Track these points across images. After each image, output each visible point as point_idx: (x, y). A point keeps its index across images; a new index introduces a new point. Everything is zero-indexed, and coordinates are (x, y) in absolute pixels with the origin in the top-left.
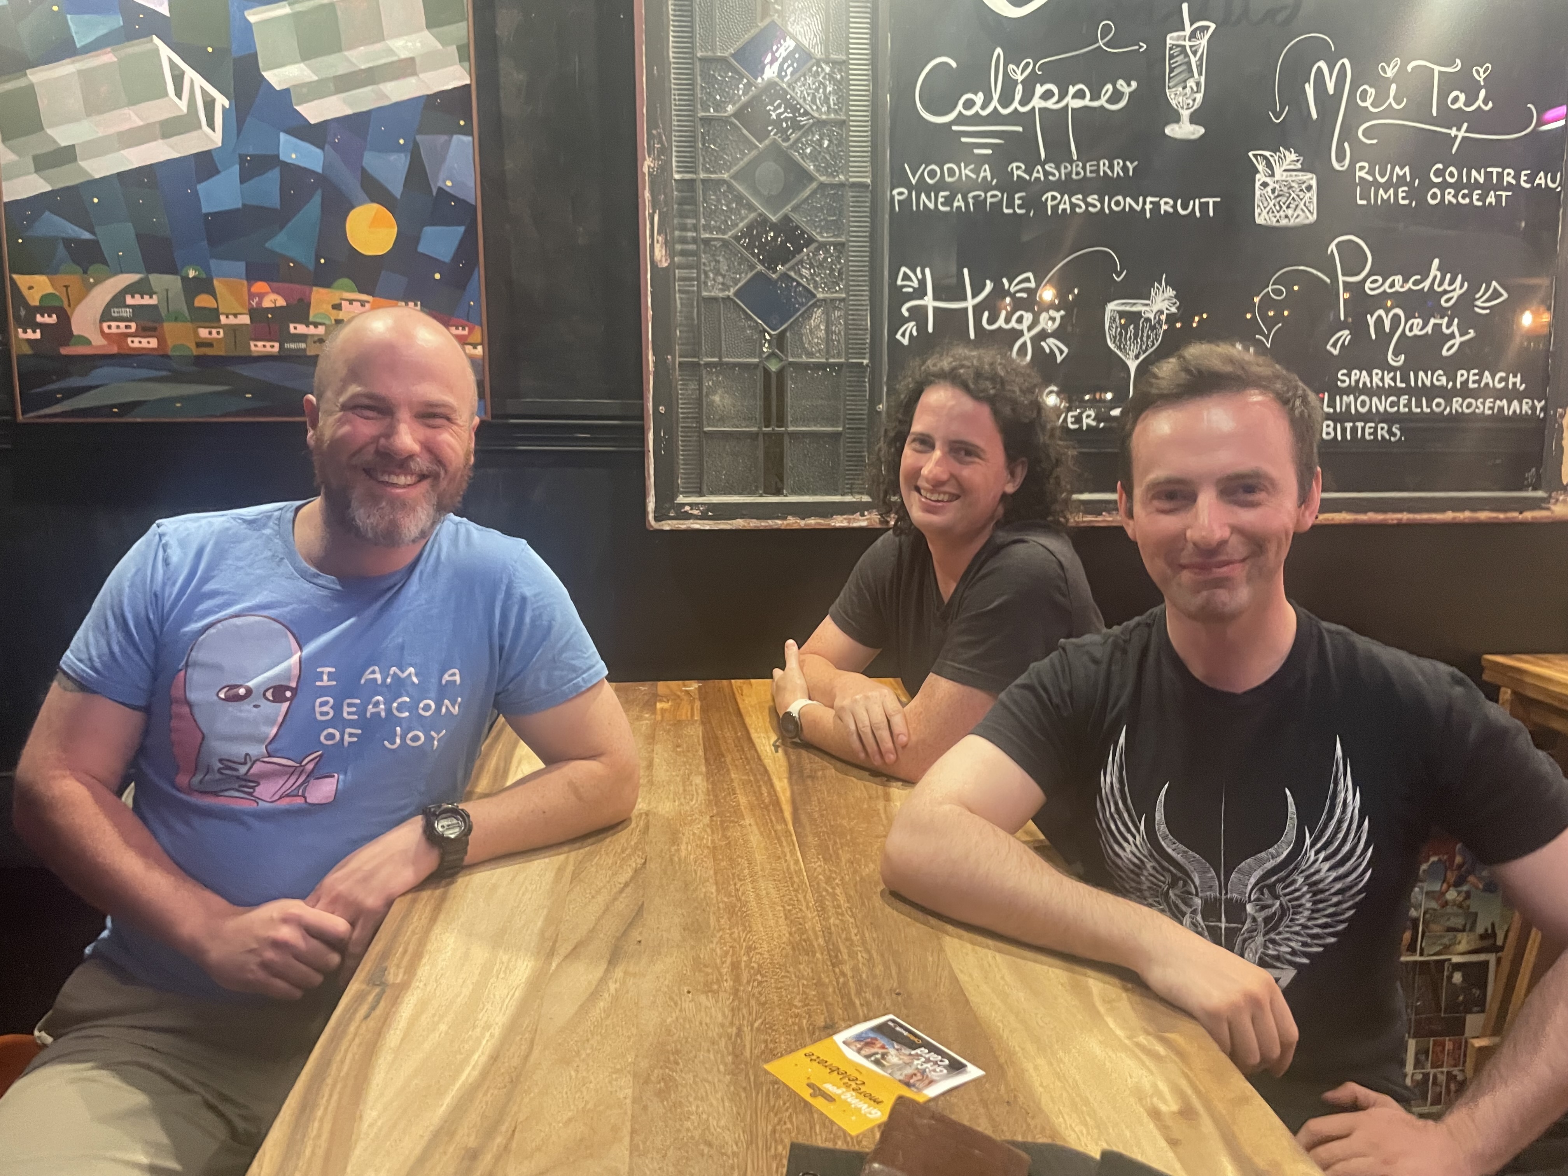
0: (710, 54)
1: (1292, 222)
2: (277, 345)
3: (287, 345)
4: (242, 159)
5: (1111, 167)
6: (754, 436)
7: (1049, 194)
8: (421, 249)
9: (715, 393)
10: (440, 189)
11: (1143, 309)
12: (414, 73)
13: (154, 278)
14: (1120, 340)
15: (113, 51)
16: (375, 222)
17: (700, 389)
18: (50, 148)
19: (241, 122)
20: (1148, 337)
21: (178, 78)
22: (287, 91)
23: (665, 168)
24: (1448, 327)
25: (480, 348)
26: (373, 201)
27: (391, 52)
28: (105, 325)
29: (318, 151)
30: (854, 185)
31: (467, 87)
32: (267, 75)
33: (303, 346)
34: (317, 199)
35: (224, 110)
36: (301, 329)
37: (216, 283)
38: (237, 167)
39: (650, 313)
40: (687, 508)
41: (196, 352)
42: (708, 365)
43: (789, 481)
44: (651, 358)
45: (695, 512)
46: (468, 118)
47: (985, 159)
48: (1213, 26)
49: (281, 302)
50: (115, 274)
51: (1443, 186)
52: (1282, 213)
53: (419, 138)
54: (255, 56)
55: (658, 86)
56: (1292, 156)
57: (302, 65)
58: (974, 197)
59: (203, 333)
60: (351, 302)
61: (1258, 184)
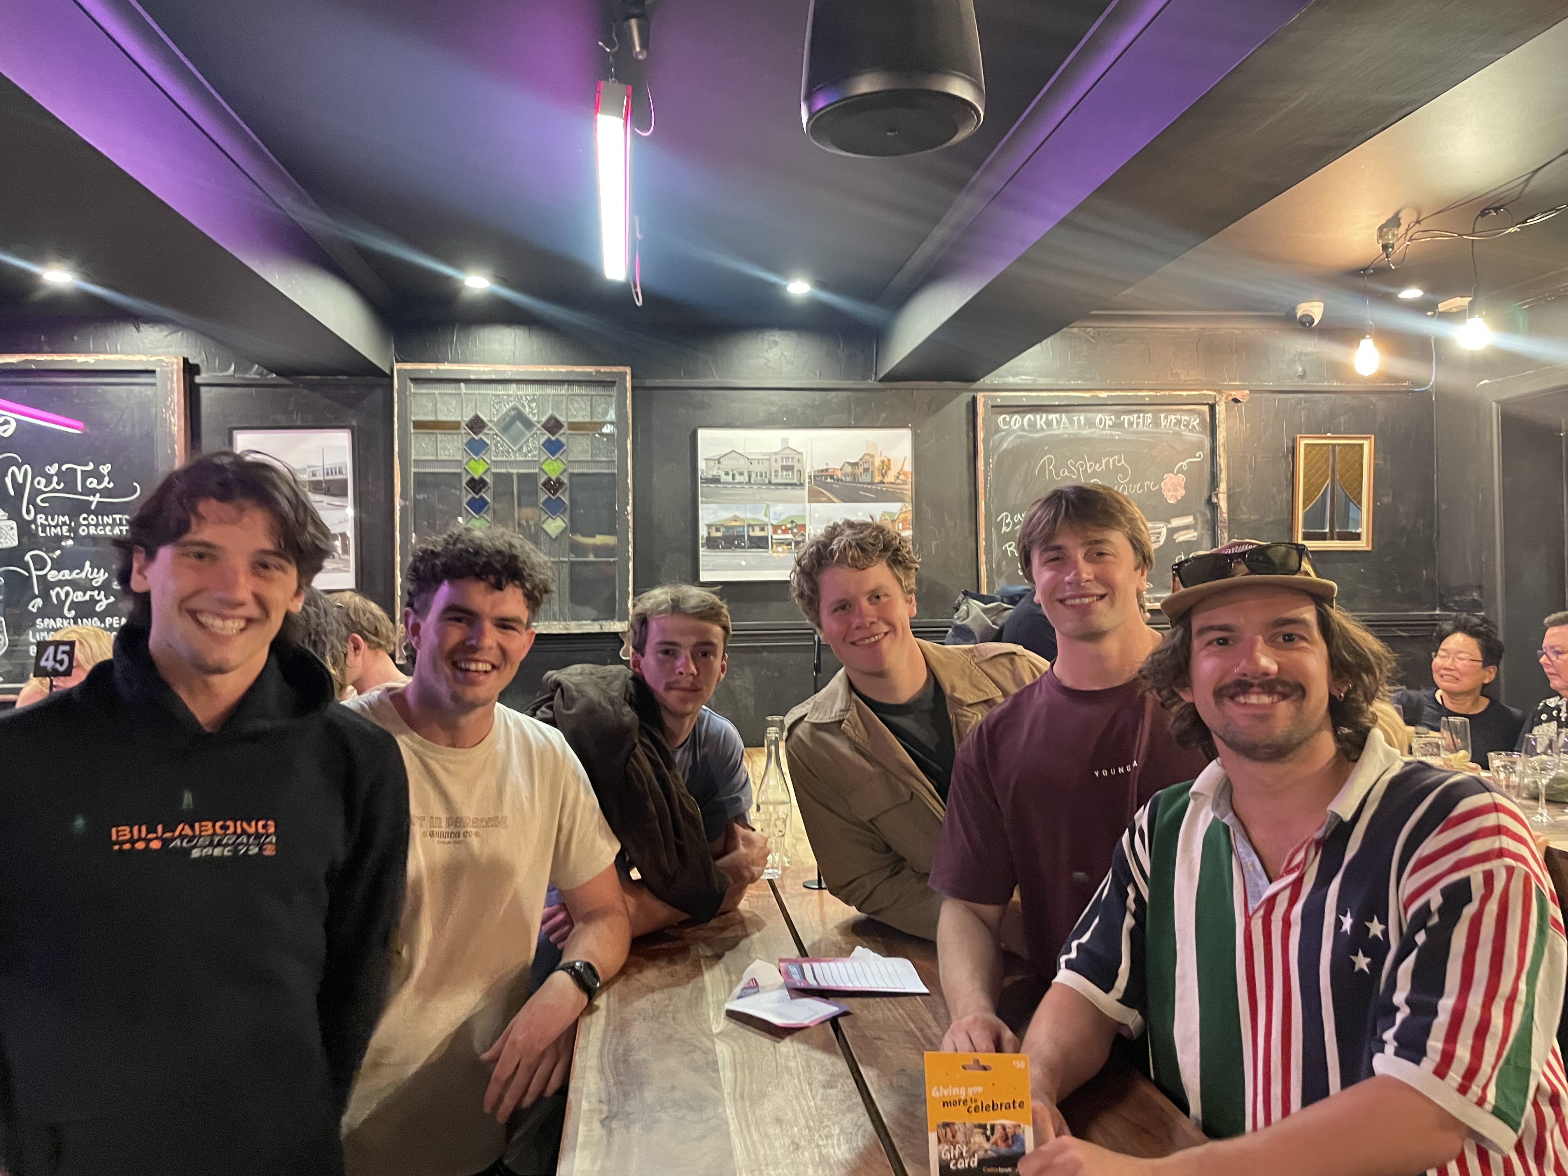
24: (99, 594)
51: (88, 526)
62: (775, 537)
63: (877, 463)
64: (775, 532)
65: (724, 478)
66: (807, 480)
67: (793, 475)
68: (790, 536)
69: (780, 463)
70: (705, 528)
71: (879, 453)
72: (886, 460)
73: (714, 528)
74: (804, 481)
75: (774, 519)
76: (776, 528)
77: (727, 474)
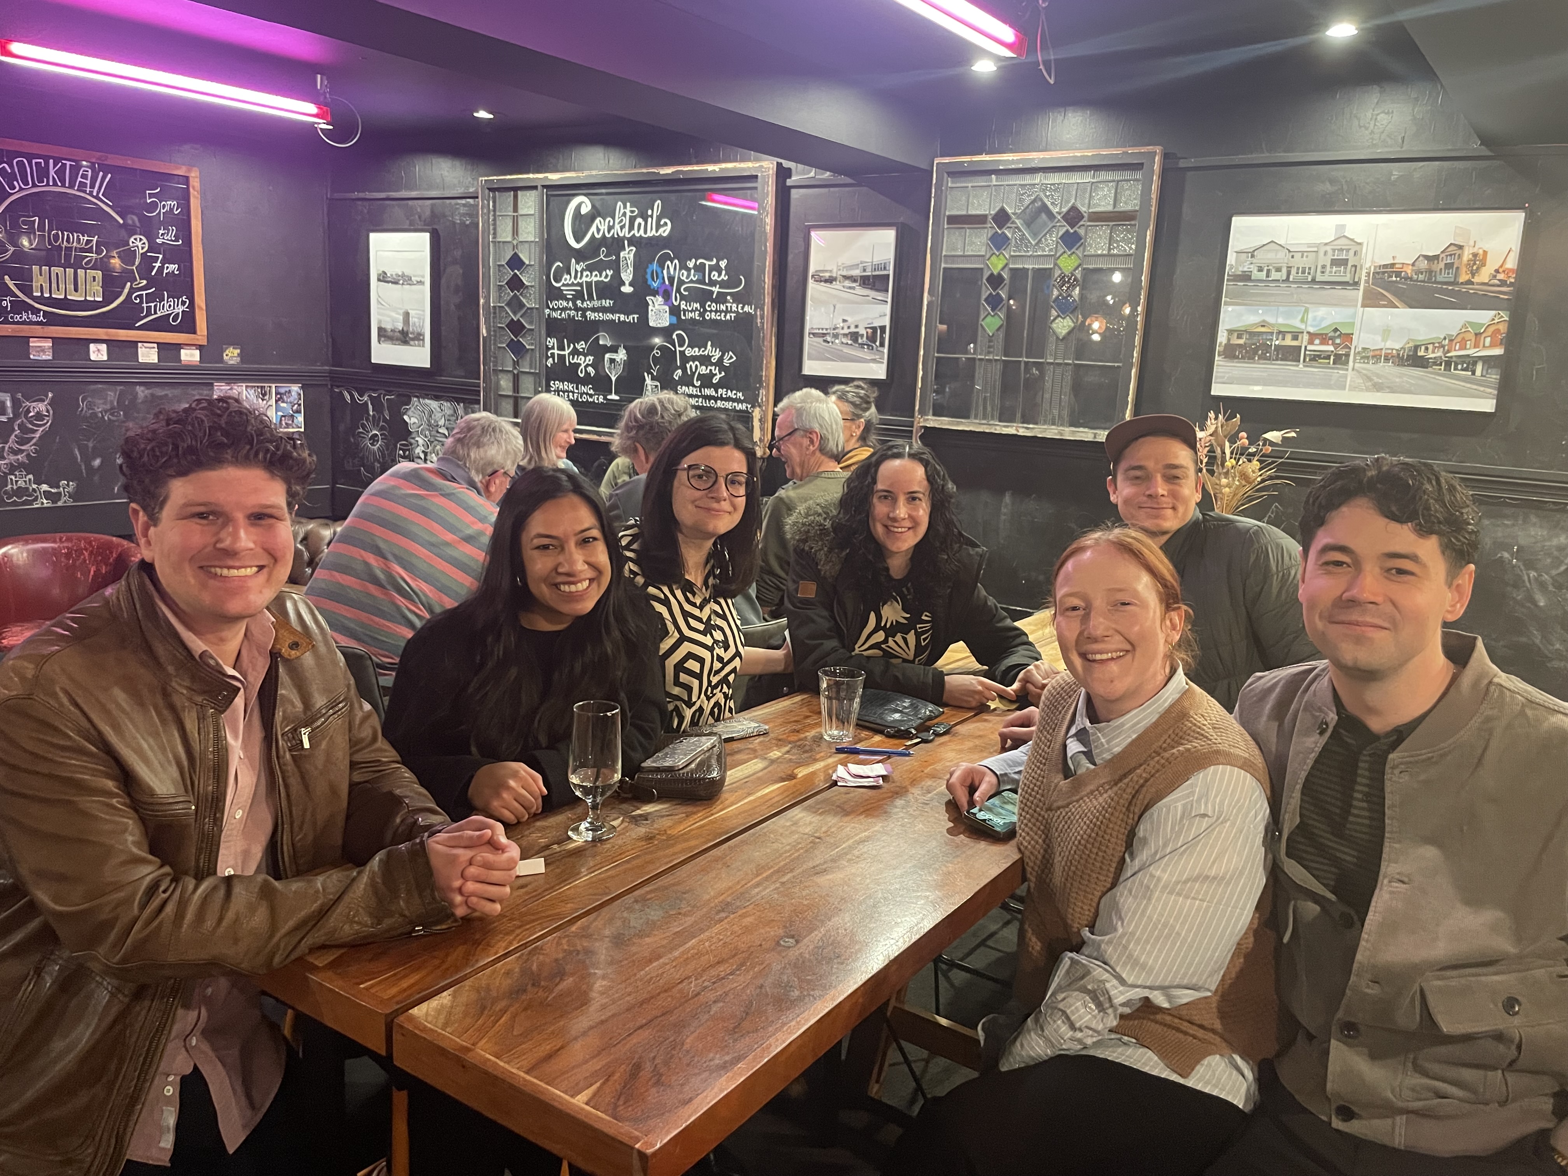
0: (501, 262)
1: (661, 325)
5: (606, 303)
6: (511, 397)
7: (588, 313)
9: (501, 380)
11: (616, 357)
14: (609, 368)
17: (498, 379)
20: (618, 368)
23: (487, 302)
24: (715, 369)
30: (536, 308)
39: (482, 351)
42: (500, 370)
44: (482, 367)
47: (570, 299)
48: (634, 249)
51: (711, 311)
52: (658, 321)
56: (660, 299)
58: (567, 313)
61: (650, 310)
62: (1310, 347)
63: (1467, 256)
64: (1311, 342)
65: (1256, 275)
66: (1363, 278)
67: (1345, 272)
68: (1331, 348)
69: (1330, 257)
70: (1225, 334)
71: (1472, 243)
72: (1481, 252)
73: (1236, 334)
74: (1360, 279)
75: (1312, 326)
76: (1312, 336)
77: (1260, 270)
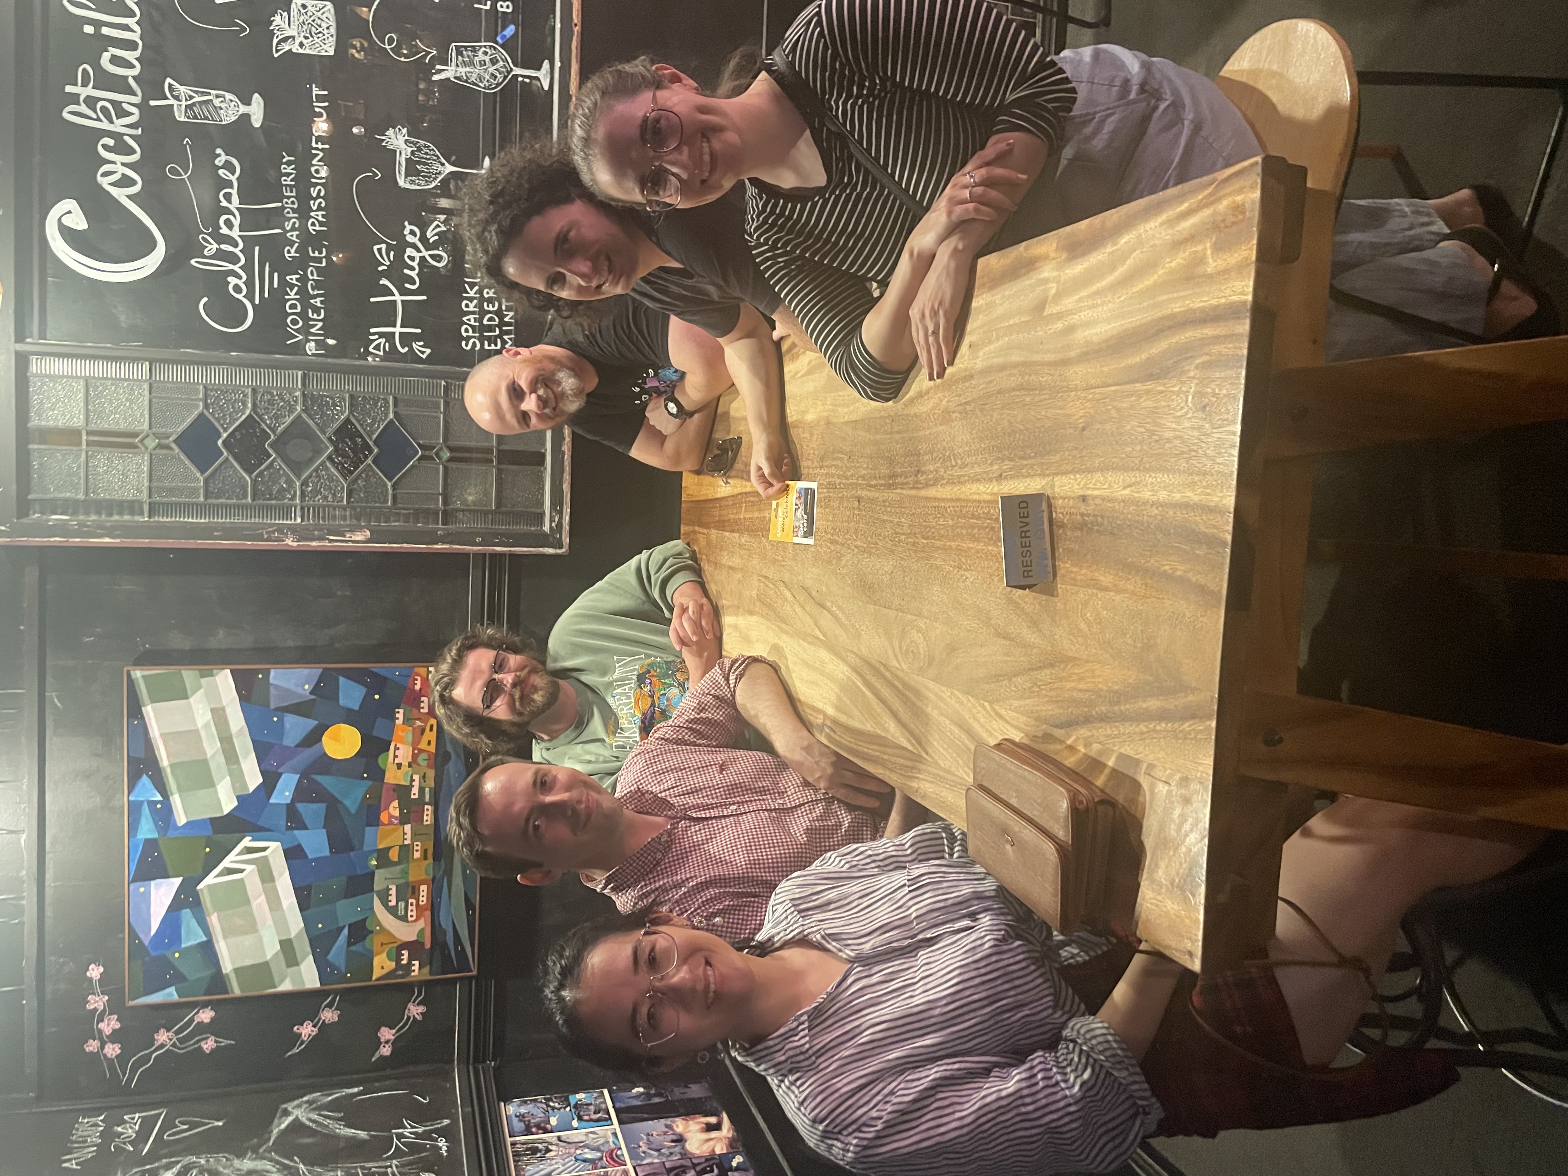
0: (201, 491)
1: (333, 23)
2: (426, 807)
3: (427, 800)
4: (289, 828)
5: (288, 175)
6: (499, 472)
7: (310, 228)
8: (357, 708)
9: (466, 500)
10: (311, 693)
11: (404, 156)
12: (223, 709)
13: (376, 887)
14: (428, 178)
15: (209, 915)
16: (336, 738)
17: (463, 511)
18: (281, 956)
19: (261, 829)
20: (426, 153)
21: (230, 871)
22: (238, 797)
23: (293, 529)
25: (431, 669)
26: (320, 740)
27: (207, 725)
28: (410, 919)
29: (283, 776)
30: (303, 384)
31: (232, 671)
32: (226, 810)
33: (427, 789)
34: (319, 778)
35: (253, 840)
36: (415, 790)
37: (381, 847)
38: (295, 832)
39: (405, 545)
40: (553, 525)
41: (430, 860)
42: (445, 503)
43: (534, 448)
44: (439, 546)
45: (557, 519)
46: (258, 671)
47: (282, 279)
48: (169, 80)
49: (395, 803)
50: (374, 912)
52: (325, 32)
53: (273, 706)
54: (213, 820)
55: (229, 532)
56: (277, 18)
57: (218, 787)
58: (313, 289)
59: (417, 855)
60: (395, 756)
61: (301, 51)
